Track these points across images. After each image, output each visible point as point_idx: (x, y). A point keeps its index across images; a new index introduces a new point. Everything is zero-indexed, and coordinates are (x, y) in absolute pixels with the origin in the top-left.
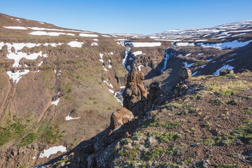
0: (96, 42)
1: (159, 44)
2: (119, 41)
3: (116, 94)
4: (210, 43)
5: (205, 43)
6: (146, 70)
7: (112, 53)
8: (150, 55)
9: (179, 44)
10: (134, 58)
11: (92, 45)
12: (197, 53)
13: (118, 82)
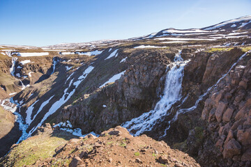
1: (47, 54)
2: (5, 52)
3: (4, 102)
4: (84, 52)
5: (81, 52)
6: (37, 75)
8: (38, 63)
9: (63, 53)
10: (23, 66)
12: (75, 59)
13: (6, 90)
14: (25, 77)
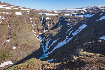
0: (28, 12)
1: (57, 15)
2: (40, 13)
3: (37, 37)
4: (78, 15)
5: (76, 15)
6: (51, 26)
7: (36, 18)
8: (53, 19)
9: (66, 15)
10: (46, 20)
11: (27, 14)
12: (73, 19)
13: (38, 31)
14: (46, 26)
